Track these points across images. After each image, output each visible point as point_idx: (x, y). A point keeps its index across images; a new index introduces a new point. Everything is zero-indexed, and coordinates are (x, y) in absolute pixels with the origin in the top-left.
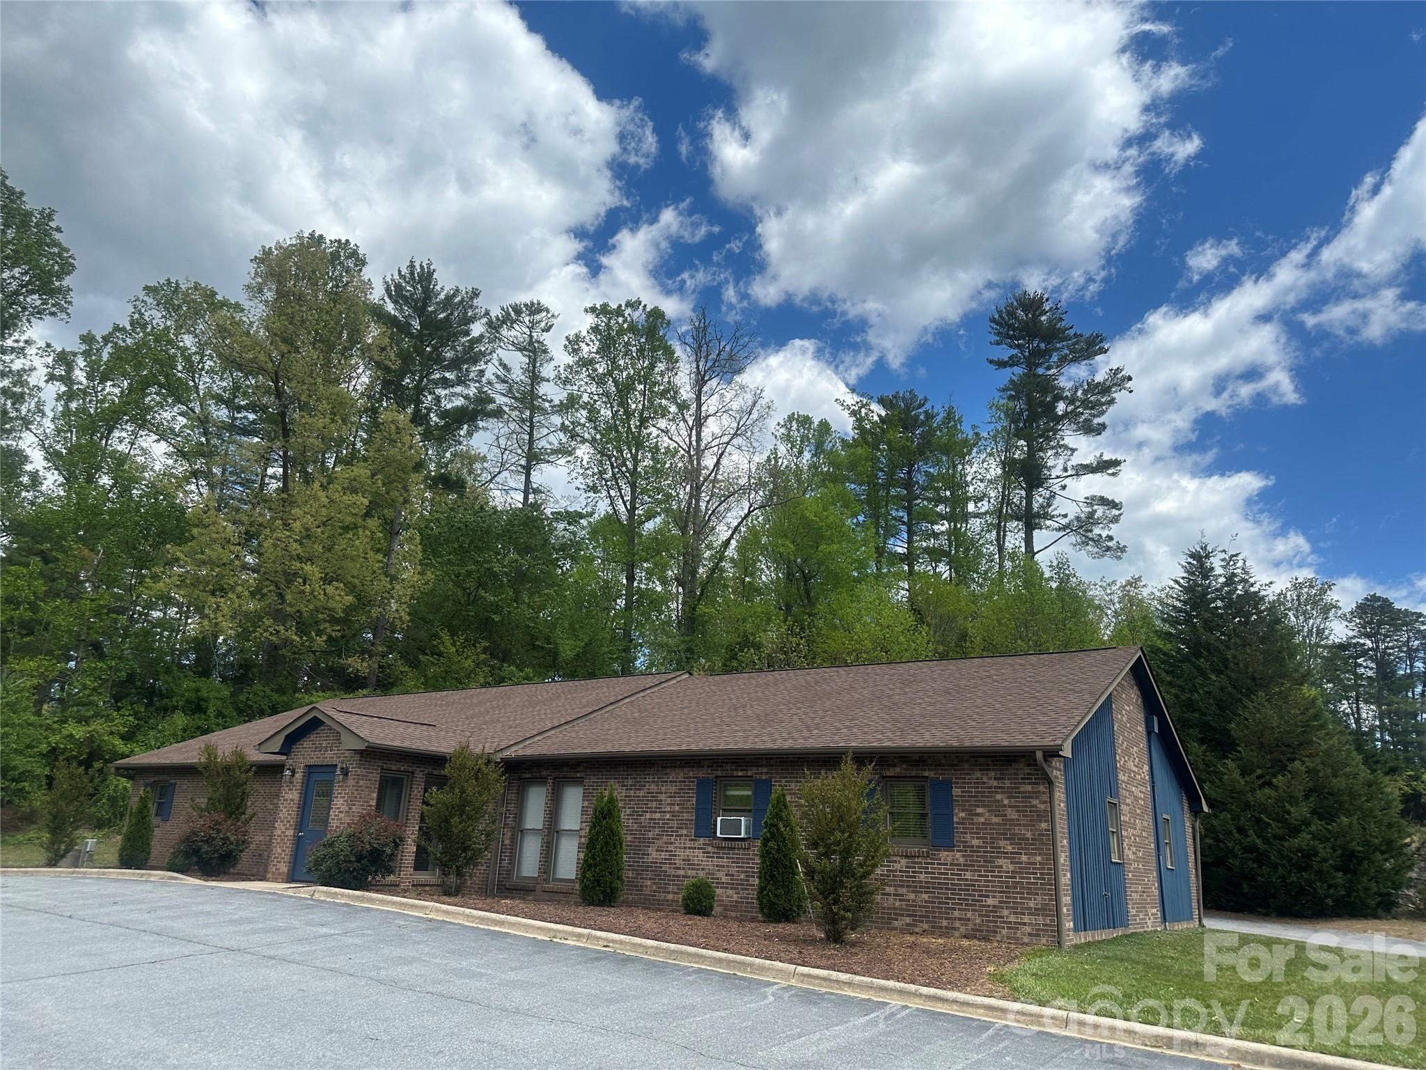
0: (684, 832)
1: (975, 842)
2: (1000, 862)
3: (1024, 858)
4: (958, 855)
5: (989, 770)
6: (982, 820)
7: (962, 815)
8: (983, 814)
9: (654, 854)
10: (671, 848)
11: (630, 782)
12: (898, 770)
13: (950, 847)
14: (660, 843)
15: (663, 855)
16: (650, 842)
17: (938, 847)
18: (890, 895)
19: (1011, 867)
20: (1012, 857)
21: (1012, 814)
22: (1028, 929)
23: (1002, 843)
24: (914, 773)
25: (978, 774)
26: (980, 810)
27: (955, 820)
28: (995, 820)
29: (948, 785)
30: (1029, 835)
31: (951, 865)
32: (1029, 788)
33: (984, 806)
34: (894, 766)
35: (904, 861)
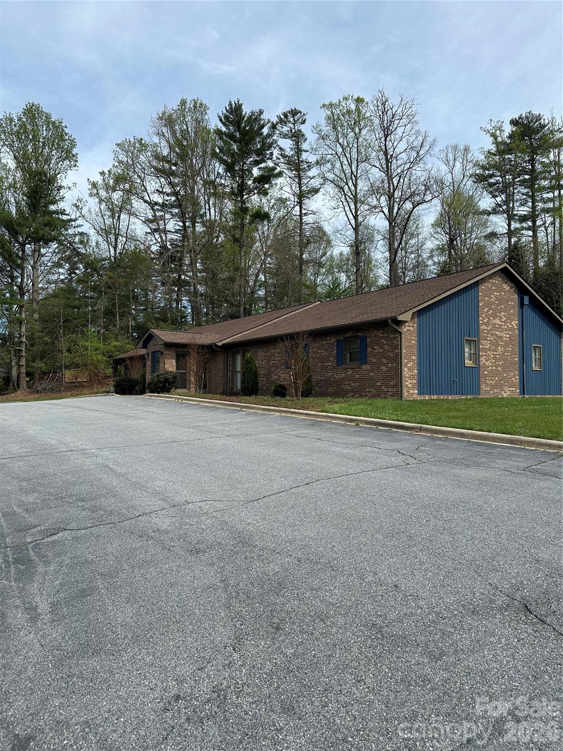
0: (282, 367)
1: (374, 360)
2: (382, 368)
3: (390, 365)
4: (369, 366)
5: (379, 330)
6: (376, 351)
7: (370, 350)
8: (377, 349)
9: (274, 376)
10: (279, 374)
11: (265, 350)
12: (350, 334)
13: (366, 363)
14: (276, 372)
15: (277, 377)
16: (272, 372)
17: (362, 364)
18: (346, 384)
19: (386, 369)
20: (386, 365)
21: (386, 347)
22: (390, 393)
23: (383, 360)
24: (355, 335)
25: (376, 332)
26: (376, 347)
27: (368, 352)
28: (381, 350)
29: (366, 338)
30: (392, 355)
31: (366, 370)
32: (392, 336)
33: (377, 345)
34: (348, 332)
35: (351, 371)
